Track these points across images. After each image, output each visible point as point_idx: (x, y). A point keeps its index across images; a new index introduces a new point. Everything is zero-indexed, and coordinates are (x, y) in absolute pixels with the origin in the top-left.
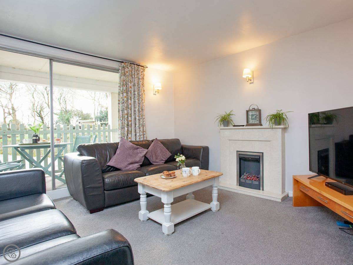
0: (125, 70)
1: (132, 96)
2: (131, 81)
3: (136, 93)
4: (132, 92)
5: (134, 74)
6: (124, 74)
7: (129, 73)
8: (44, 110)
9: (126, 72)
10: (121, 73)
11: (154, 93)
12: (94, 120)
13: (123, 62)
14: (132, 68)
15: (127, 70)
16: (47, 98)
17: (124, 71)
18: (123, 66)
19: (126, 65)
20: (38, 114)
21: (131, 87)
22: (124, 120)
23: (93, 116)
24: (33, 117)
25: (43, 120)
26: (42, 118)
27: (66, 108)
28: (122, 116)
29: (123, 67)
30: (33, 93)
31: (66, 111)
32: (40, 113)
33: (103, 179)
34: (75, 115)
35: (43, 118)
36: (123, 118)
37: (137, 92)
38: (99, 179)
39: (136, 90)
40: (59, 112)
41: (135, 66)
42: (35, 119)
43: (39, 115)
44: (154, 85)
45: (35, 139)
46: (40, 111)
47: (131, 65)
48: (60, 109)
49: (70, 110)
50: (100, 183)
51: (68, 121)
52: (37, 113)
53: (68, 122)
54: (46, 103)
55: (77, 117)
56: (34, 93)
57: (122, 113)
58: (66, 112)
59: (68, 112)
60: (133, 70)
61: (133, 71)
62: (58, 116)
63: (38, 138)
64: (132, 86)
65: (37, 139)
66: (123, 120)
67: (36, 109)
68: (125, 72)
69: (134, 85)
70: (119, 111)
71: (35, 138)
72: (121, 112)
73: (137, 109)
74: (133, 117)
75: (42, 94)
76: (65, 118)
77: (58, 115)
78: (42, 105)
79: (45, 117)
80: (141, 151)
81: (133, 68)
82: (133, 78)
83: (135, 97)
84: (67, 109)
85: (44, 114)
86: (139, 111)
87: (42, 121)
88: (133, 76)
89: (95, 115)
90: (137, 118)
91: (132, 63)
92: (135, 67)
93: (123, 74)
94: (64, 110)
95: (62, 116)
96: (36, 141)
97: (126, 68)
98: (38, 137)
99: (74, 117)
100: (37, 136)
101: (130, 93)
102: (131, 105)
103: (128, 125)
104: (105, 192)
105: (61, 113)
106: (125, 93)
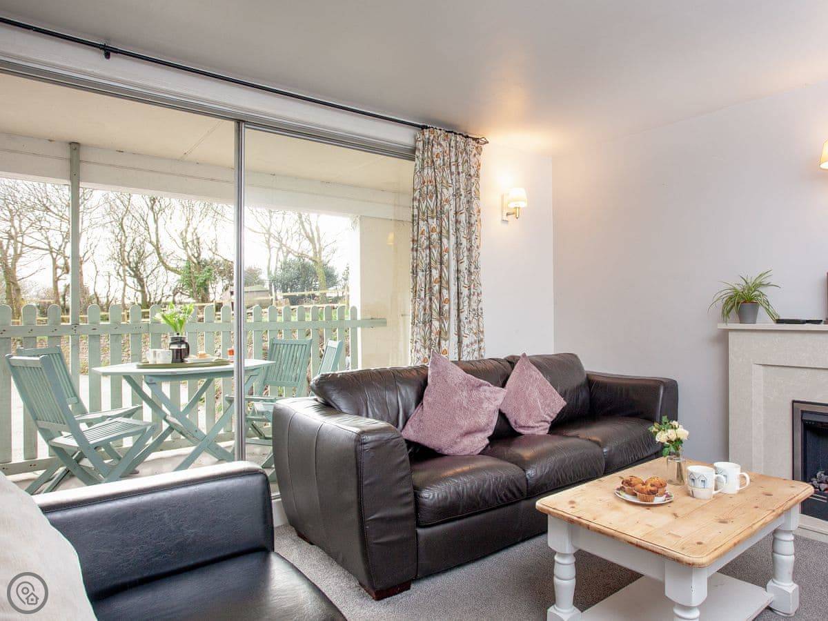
0: (434, 149)
1: (451, 227)
2: (447, 182)
3: (463, 218)
4: (452, 213)
5: (457, 161)
6: (430, 162)
7: (444, 160)
8: (148, 261)
9: (434, 156)
10: (423, 160)
11: (505, 218)
12: (267, 287)
13: (427, 128)
14: (450, 144)
15: (439, 151)
16: (155, 230)
17: (430, 155)
18: (429, 139)
19: (434, 137)
20: (132, 270)
21: (447, 201)
22: (431, 299)
23: (264, 276)
24: (119, 277)
25: (142, 286)
26: (140, 280)
27: (199, 255)
28: (423, 285)
29: (427, 143)
30: (122, 219)
31: (199, 263)
32: (136, 267)
33: (416, 491)
34: (221, 272)
35: (143, 281)
36: (427, 292)
37: (464, 215)
38: (406, 490)
39: (463, 207)
40: (183, 264)
41: (459, 138)
42: (126, 284)
43: (133, 274)
44: (502, 197)
45: (177, 350)
46: (137, 263)
47: (447, 136)
48: (186, 258)
49: (208, 259)
50: (407, 504)
51: (204, 286)
52: (130, 267)
53: (203, 291)
54: (151, 242)
55: (224, 278)
56: (125, 218)
57: (423, 278)
58: (201, 265)
59: (204, 266)
60: (454, 150)
61: (453, 154)
62: (179, 277)
63: (183, 347)
64: (451, 197)
65: (181, 349)
66: (427, 298)
67: (128, 259)
68: (432, 157)
69: (457, 195)
70: (414, 273)
71: (175, 347)
72: (420, 274)
73: (464, 266)
74: (454, 289)
75: (144, 220)
76: (197, 280)
77: (179, 273)
78: (141, 249)
79: (147, 277)
80: (488, 394)
81: (453, 143)
82: (452, 174)
83: (457, 230)
84: (202, 257)
85: (145, 270)
86: (470, 273)
87: (139, 288)
88: (453, 168)
89: (269, 273)
90: (465, 292)
91: (451, 131)
92: (457, 142)
93: (428, 163)
94: (196, 261)
95: (192, 275)
96: (180, 357)
97: (436, 146)
98: (186, 343)
99: (219, 278)
100: (182, 341)
101: (445, 219)
102: (448, 252)
103: (441, 313)
104: (420, 531)
105: (187, 267)
106: (433, 218)
